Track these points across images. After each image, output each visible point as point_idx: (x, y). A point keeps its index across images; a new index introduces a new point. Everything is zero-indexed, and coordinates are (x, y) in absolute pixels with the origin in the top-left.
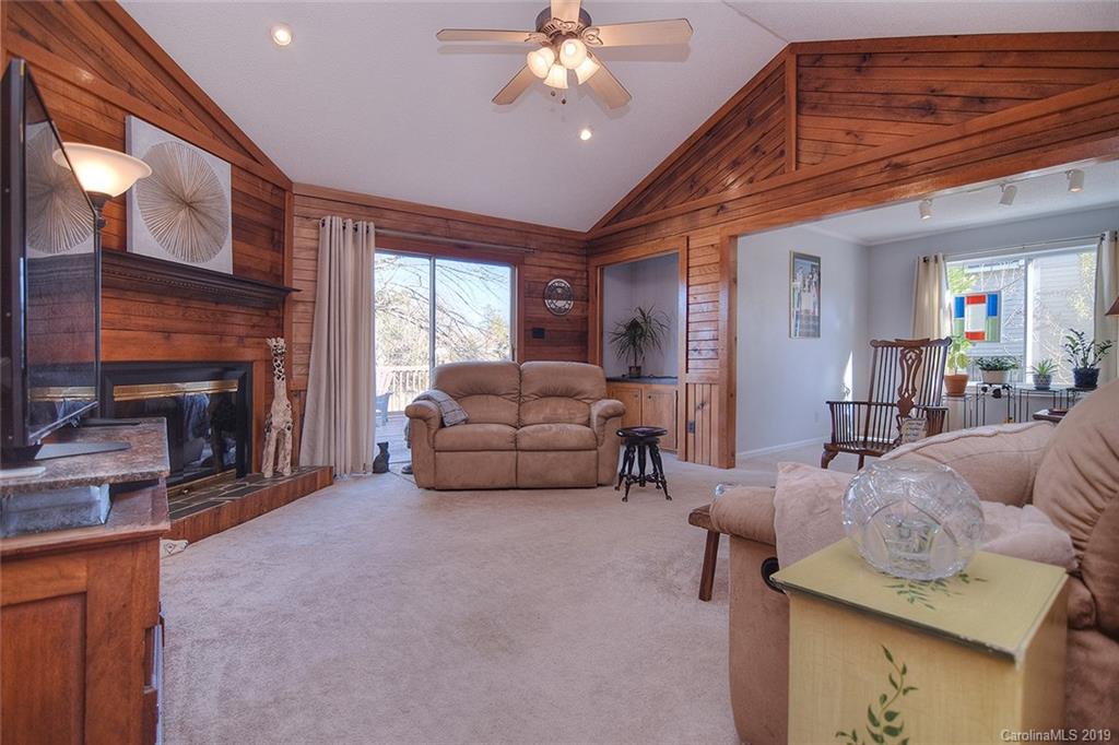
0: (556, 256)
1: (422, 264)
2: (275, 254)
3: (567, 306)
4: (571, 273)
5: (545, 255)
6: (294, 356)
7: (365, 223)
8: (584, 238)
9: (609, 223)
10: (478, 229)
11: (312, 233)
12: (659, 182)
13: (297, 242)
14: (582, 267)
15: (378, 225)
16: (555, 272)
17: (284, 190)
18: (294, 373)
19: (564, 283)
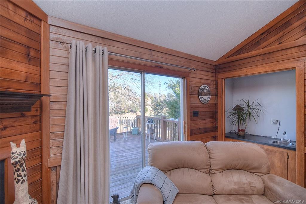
0: (203, 73)
1: (137, 76)
2: (35, 68)
3: (208, 99)
4: (209, 82)
5: (198, 72)
6: (51, 141)
7: (101, 47)
8: (214, 64)
9: (232, 55)
10: (167, 56)
11: (64, 53)
12: (273, 29)
13: (52, 59)
14: (214, 79)
15: (110, 50)
16: (203, 81)
17: (41, 20)
18: (51, 153)
19: (207, 87)
